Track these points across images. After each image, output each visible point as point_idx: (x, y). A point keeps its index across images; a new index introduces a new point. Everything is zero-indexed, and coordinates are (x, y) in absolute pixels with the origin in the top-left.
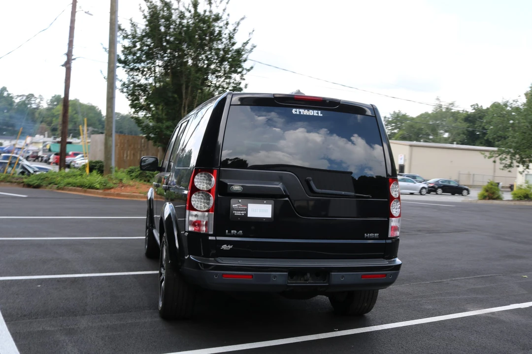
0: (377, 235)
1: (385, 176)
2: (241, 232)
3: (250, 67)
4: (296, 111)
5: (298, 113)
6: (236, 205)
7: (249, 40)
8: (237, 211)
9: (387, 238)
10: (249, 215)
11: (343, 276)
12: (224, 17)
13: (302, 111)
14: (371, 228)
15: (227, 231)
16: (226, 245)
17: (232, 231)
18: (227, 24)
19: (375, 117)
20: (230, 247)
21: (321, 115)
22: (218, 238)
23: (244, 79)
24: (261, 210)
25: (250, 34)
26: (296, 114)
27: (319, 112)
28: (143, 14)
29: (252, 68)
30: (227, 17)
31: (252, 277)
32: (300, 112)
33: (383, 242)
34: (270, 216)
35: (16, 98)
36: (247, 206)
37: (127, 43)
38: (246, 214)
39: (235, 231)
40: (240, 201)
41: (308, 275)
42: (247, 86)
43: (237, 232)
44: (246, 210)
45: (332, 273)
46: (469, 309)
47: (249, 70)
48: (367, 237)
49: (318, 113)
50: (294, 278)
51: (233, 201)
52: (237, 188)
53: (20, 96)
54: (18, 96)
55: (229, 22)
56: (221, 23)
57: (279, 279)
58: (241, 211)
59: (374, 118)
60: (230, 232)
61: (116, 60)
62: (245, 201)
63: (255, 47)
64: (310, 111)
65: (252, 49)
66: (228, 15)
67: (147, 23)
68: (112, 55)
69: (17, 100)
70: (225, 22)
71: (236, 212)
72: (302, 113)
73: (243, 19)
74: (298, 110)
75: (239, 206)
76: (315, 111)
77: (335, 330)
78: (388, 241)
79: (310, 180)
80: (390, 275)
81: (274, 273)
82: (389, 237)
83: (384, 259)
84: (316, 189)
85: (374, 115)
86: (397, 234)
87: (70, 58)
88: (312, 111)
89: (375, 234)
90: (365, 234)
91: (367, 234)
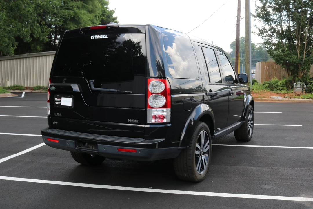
0: (137, 121)
2: (61, 114)
4: (93, 37)
5: (94, 38)
6: (56, 98)
9: (147, 123)
10: (62, 104)
11: (105, 148)
13: (96, 36)
15: (55, 113)
16: (55, 122)
17: (57, 114)
19: (145, 33)
20: (56, 123)
21: (107, 37)
24: (67, 101)
26: (93, 39)
31: (59, 142)
32: (95, 37)
33: (143, 126)
34: (71, 105)
35: (257, 45)
36: (61, 99)
38: (61, 104)
39: (58, 114)
43: (59, 114)
44: (60, 101)
45: (99, 144)
48: (130, 122)
49: (105, 36)
51: (55, 95)
52: (53, 88)
53: (259, 44)
54: (258, 44)
57: (70, 144)
58: (58, 102)
59: (145, 34)
60: (56, 114)
71: (56, 102)
72: (96, 38)
74: (94, 36)
77: (150, 187)
78: (147, 126)
79: (91, 82)
80: (140, 151)
81: (67, 140)
82: (149, 122)
83: (144, 139)
84: (94, 88)
85: (145, 32)
86: (165, 121)
87: (239, 18)
88: (102, 35)
89: (136, 120)
90: (128, 120)
91: (130, 120)
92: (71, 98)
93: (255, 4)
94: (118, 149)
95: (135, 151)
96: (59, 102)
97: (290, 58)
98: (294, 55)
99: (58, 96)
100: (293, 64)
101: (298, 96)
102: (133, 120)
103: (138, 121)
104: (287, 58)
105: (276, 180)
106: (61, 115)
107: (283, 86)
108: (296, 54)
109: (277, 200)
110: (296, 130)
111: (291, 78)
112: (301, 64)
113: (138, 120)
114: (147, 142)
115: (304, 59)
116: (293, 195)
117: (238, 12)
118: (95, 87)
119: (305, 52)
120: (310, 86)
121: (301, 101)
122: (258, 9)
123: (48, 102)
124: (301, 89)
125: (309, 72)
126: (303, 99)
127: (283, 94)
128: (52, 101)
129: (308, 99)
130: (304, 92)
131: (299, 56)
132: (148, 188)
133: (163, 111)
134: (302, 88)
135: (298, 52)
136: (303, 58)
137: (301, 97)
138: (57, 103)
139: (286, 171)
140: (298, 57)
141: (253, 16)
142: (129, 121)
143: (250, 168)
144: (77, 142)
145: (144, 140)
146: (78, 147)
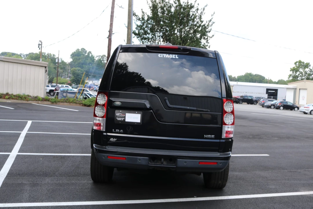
0: (213, 136)
1: (221, 98)
2: (122, 130)
3: (212, 35)
4: (161, 56)
5: (162, 56)
6: (118, 114)
7: (212, 19)
8: (119, 117)
9: (221, 139)
10: (126, 121)
11: (185, 162)
12: (196, 6)
13: (165, 55)
14: (210, 131)
15: (113, 130)
16: (112, 139)
17: (117, 130)
18: (198, 9)
20: (115, 140)
21: (178, 58)
22: (109, 134)
23: (209, 43)
24: (134, 118)
25: (212, 15)
26: (161, 58)
27: (177, 56)
28: (149, 6)
29: (213, 36)
30: (198, 5)
31: (126, 159)
32: (163, 56)
33: (218, 141)
34: (139, 122)
35: (96, 58)
36: (125, 115)
37: (139, 23)
38: (125, 120)
39: (118, 130)
40: (121, 111)
41: (162, 160)
42: (210, 47)
43: (120, 130)
44: (125, 117)
45: (178, 160)
46: (301, 190)
47: (211, 37)
48: (206, 137)
49: (175, 57)
50: (155, 161)
51: (116, 111)
52: (118, 103)
55: (199, 9)
56: (193, 10)
57: (142, 161)
58: (121, 118)
59: (215, 59)
60: (115, 130)
61: (132, 33)
62: (124, 111)
63: (214, 23)
64: (170, 55)
65: (212, 24)
66: (198, 4)
67: (151, 11)
68: (130, 30)
69: (97, 59)
70: (196, 9)
72: (164, 57)
73: (206, 6)
74: (162, 55)
75: (120, 114)
76: (173, 55)
78: (221, 141)
79: (166, 99)
80: (221, 163)
82: (223, 138)
83: (218, 152)
86: (231, 136)
87: (111, 33)
88: (171, 55)
89: (212, 136)
90: (205, 135)
91: (206, 135)
92: (140, 114)
93: (136, 23)
94: (199, 163)
95: (217, 163)
102: (209, 136)
113: (214, 136)
117: (110, 27)
118: (170, 104)
138: (119, 119)
146: (150, 163)
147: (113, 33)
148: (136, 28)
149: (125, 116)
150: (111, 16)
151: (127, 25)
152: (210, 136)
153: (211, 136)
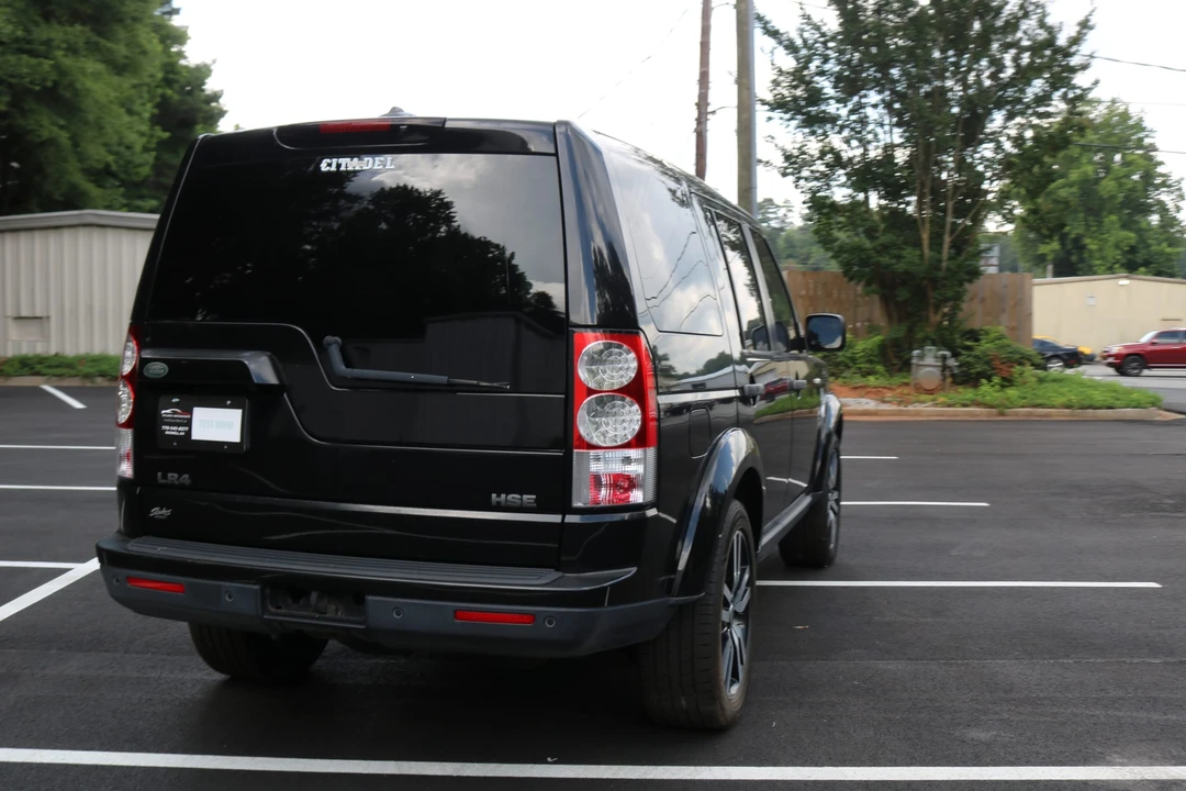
0: (529, 498)
2: (186, 476)
4: (330, 165)
5: (333, 168)
6: (168, 411)
8: (170, 424)
9: (566, 509)
10: (196, 436)
11: (399, 610)
13: (343, 161)
15: (160, 474)
16: (157, 509)
17: (170, 475)
19: (556, 154)
20: (166, 512)
22: (145, 491)
24: (219, 424)
26: (329, 172)
27: (388, 160)
31: (184, 591)
32: (339, 166)
33: (555, 518)
34: (237, 440)
36: (191, 414)
38: (189, 433)
39: (176, 475)
40: (176, 400)
41: (314, 596)
43: (180, 476)
44: (189, 423)
45: (370, 598)
48: (499, 503)
49: (384, 163)
51: (163, 400)
52: (157, 368)
57: (240, 600)
58: (178, 425)
59: (554, 158)
60: (164, 477)
62: (186, 400)
64: (365, 159)
71: (167, 428)
72: (343, 168)
74: (335, 160)
75: (175, 413)
76: (377, 159)
77: (549, 759)
78: (570, 519)
79: (330, 344)
80: (550, 618)
81: (227, 584)
82: (577, 504)
83: (557, 570)
84: (343, 367)
85: (553, 151)
86: (637, 496)
87: (703, 111)
88: (370, 159)
89: (525, 497)
90: (494, 496)
91: (499, 496)
92: (240, 411)
93: (771, 62)
94: (457, 613)
95: (533, 617)
96: (180, 429)
97: (899, 257)
98: (909, 250)
99: (177, 403)
100: (907, 278)
101: (931, 397)
102: (513, 498)
103: (536, 500)
104: (885, 260)
105: (998, 709)
106: (190, 478)
107: (870, 362)
108: (918, 244)
109: (1038, 782)
110: (971, 517)
111: (900, 331)
112: (934, 281)
113: (534, 497)
114: (574, 582)
115: (944, 264)
116: (1085, 761)
117: (701, 88)
118: (348, 365)
119: (947, 239)
120: (969, 359)
121: (942, 415)
122: (781, 78)
123: (127, 425)
124: (937, 372)
125: (961, 310)
126: (949, 406)
127: (875, 390)
128: (144, 423)
129: (965, 406)
130: (949, 380)
131: (927, 251)
132: (542, 760)
133: (627, 460)
134: (940, 369)
135: (925, 236)
136: (940, 261)
137: (942, 399)
138: (170, 431)
139: (1012, 669)
140: (922, 256)
141: (764, 103)
142: (498, 499)
143: (882, 665)
144: (268, 591)
145: (560, 574)
146: (273, 609)
147: (710, 109)
148: (776, 83)
149: (188, 416)
150: (702, 44)
151: (735, 74)
152: (518, 496)
153: (521, 499)
